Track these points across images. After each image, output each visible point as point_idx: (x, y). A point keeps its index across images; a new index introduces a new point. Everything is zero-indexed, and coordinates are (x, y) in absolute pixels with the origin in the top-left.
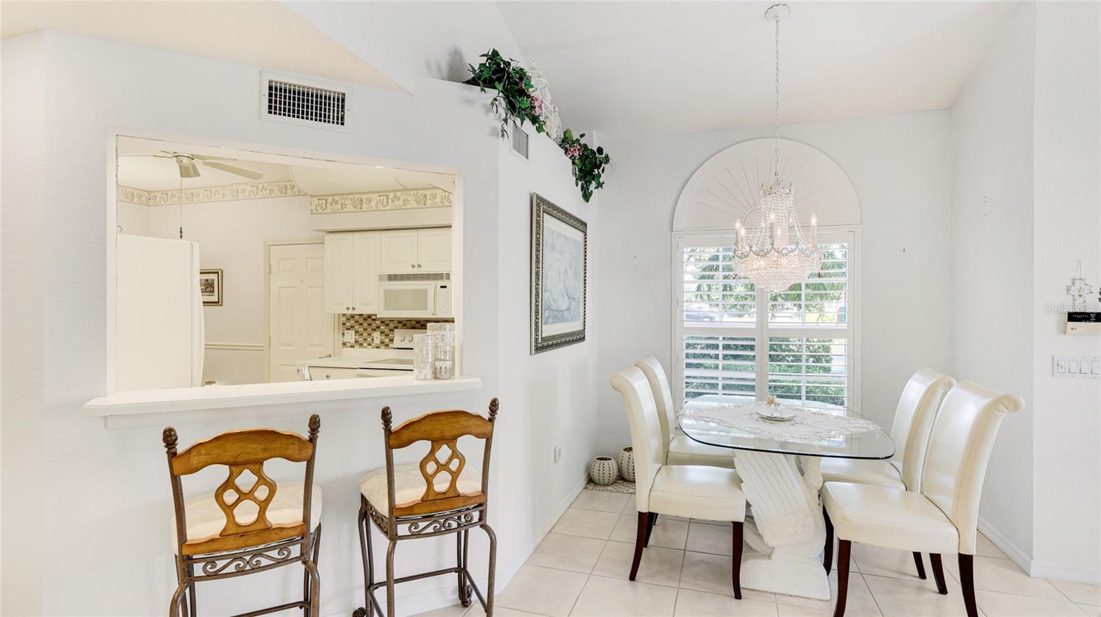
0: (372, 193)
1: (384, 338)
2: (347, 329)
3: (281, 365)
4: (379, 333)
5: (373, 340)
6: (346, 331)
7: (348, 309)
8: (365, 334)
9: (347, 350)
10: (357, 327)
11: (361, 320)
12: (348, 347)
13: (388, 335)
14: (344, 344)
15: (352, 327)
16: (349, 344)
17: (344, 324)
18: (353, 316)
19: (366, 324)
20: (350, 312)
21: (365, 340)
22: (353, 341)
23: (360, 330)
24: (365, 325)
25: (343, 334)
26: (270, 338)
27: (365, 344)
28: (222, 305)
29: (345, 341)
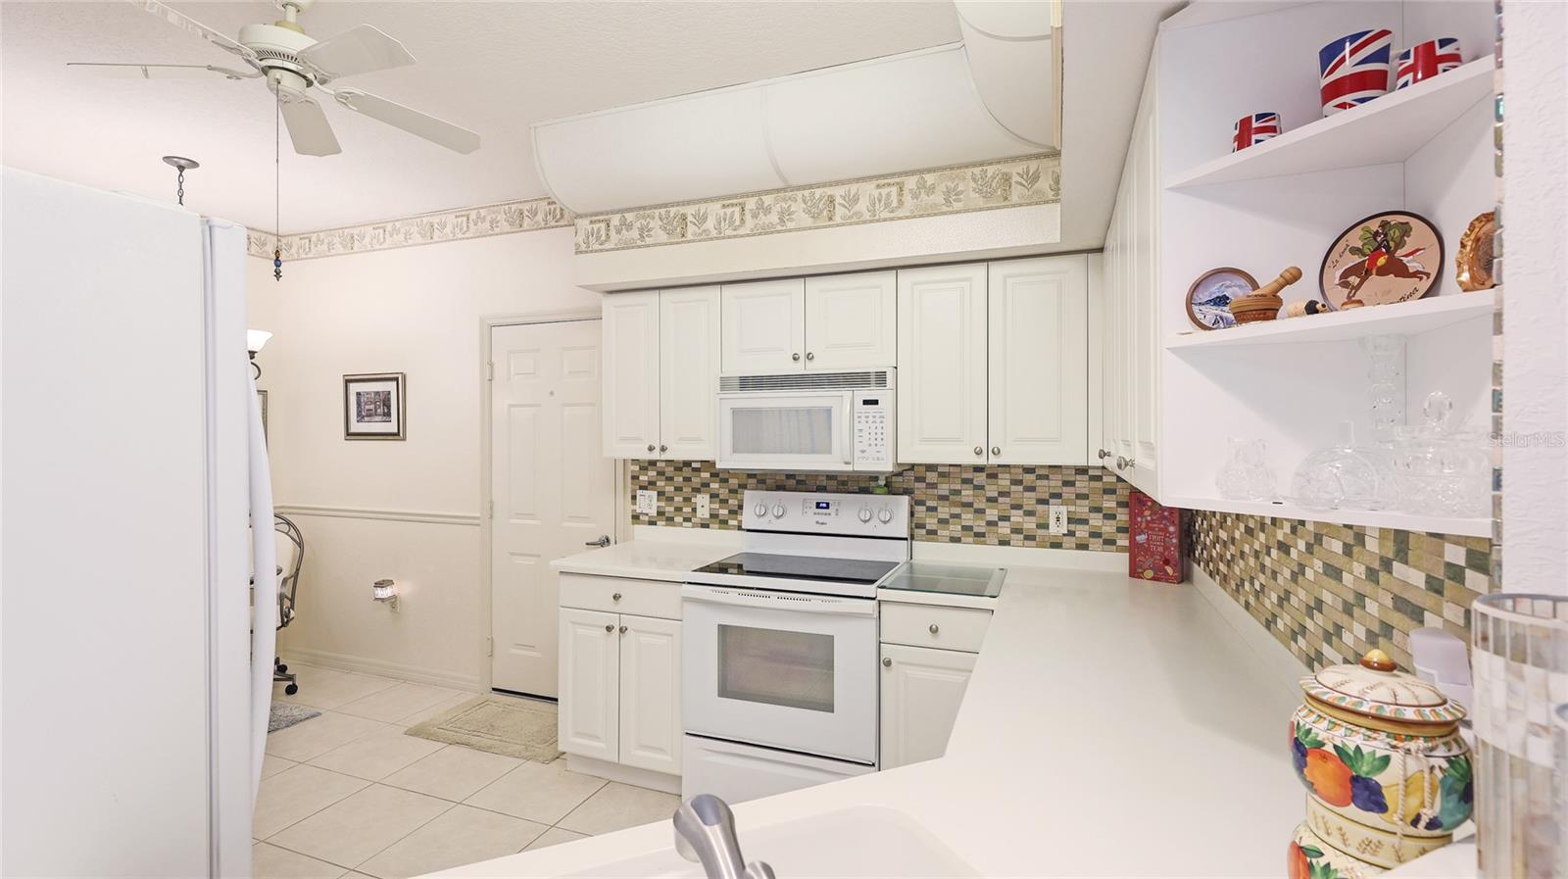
0: (706, 200)
1: (717, 506)
2: (642, 488)
3: (512, 554)
4: (707, 497)
5: (694, 510)
6: (639, 492)
7: (651, 449)
8: (678, 499)
9: (642, 530)
10: (662, 483)
11: (669, 471)
12: (643, 523)
13: (727, 501)
14: (636, 518)
15: (652, 484)
16: (646, 518)
17: (635, 478)
18: (653, 463)
19: (681, 479)
20: (655, 455)
21: (679, 509)
22: (653, 512)
23: (667, 489)
24: (679, 479)
25: (634, 498)
26: (491, 502)
27: (678, 519)
28: (404, 439)
29: (639, 511)
